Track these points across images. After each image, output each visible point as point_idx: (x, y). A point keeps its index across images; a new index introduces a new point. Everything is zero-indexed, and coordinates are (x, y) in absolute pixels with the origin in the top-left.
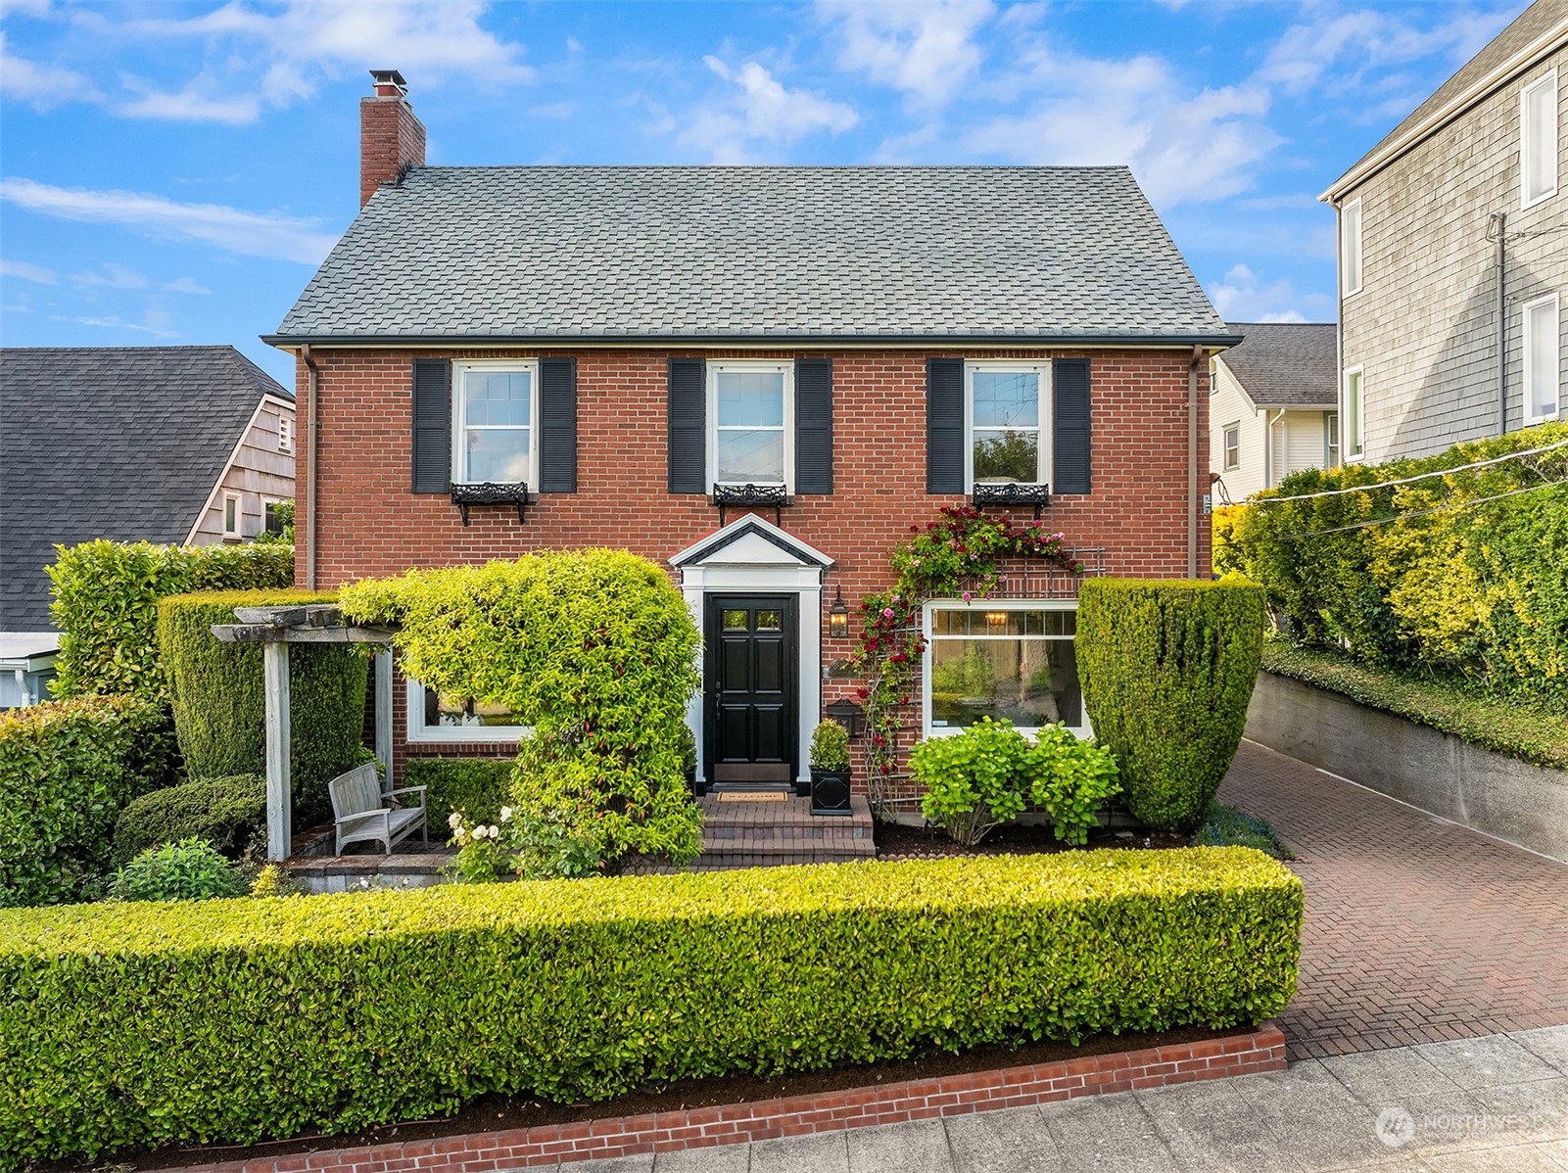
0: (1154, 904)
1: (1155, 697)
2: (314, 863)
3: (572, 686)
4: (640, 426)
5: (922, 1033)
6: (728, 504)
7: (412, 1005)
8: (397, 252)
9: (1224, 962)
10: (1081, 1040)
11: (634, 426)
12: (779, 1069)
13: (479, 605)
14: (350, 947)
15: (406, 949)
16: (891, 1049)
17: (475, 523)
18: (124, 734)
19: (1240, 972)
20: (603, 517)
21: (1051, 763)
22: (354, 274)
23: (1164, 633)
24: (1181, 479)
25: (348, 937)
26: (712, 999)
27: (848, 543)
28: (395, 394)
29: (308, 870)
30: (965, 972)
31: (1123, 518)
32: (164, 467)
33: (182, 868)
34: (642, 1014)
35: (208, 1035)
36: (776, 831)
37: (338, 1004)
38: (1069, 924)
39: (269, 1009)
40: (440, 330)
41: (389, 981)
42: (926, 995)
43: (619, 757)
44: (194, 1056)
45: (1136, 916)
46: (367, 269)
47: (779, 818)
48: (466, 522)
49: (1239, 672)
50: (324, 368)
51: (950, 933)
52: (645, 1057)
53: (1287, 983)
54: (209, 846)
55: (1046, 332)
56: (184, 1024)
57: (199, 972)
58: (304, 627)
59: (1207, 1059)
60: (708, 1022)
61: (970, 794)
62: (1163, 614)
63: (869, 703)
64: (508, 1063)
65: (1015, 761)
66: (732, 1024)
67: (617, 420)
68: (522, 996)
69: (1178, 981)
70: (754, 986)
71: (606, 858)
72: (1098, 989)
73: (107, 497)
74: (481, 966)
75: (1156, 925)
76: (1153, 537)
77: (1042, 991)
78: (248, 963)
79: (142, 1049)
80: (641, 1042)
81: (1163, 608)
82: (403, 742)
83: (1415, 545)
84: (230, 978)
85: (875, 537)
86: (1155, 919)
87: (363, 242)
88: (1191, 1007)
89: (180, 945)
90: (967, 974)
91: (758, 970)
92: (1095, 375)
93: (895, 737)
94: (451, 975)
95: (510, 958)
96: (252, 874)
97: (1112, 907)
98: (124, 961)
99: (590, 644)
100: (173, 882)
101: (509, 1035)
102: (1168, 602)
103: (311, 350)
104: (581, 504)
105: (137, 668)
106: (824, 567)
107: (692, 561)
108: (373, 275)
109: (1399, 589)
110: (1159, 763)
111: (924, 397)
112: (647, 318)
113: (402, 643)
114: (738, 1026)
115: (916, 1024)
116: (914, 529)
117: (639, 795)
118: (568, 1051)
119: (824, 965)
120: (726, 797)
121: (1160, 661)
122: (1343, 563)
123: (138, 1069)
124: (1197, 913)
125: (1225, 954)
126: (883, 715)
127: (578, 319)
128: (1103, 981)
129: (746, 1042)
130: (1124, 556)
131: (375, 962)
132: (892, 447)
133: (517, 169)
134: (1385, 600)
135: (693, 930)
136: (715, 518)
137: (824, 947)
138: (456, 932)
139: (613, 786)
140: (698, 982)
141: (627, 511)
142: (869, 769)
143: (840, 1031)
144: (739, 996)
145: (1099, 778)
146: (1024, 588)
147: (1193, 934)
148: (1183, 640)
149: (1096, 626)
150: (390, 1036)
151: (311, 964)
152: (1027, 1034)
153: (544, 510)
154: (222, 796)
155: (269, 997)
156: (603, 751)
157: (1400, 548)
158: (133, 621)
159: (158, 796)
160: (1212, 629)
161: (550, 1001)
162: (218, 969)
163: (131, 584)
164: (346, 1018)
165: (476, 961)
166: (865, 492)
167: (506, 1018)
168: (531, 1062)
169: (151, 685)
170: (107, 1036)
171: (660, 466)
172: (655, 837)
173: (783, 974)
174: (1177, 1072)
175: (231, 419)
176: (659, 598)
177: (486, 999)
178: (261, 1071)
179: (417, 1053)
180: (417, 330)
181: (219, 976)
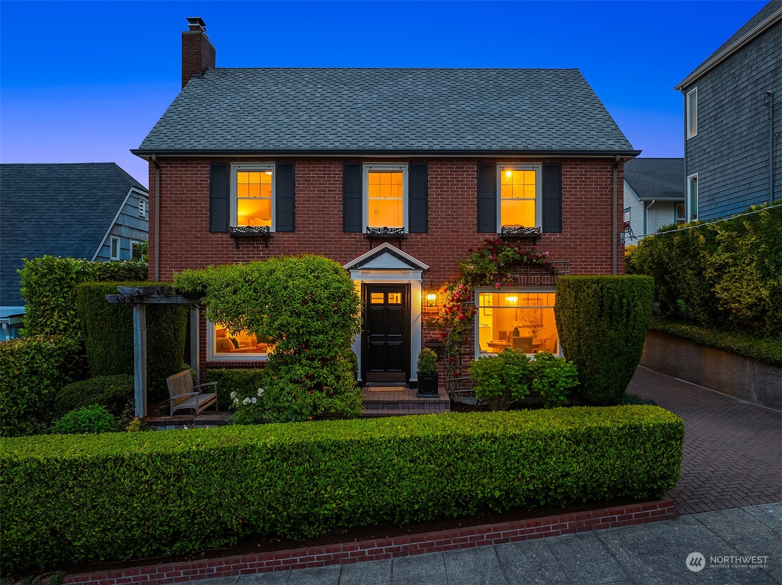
0: (606, 431)
1: (597, 335)
2: (159, 419)
3: (295, 325)
4: (328, 197)
5: (482, 501)
6: (375, 238)
7: (213, 486)
8: (201, 109)
9: (642, 463)
10: (566, 505)
11: (325, 197)
12: (406, 520)
13: (246, 282)
14: (180, 455)
15: (210, 456)
16: (466, 510)
17: (242, 247)
18: (59, 355)
19: (651, 467)
20: (309, 244)
21: (543, 370)
22: (179, 120)
23: (602, 302)
24: (609, 225)
25: (178, 450)
26: (372, 482)
27: (436, 258)
28: (201, 181)
29: (156, 422)
30: (506, 468)
31: (579, 245)
32: (80, 223)
33: (90, 420)
34: (335, 490)
35: (104, 501)
36: (400, 405)
37: (174, 485)
38: (561, 442)
39: (137, 488)
40: (224, 147)
41: (201, 473)
42: (485, 480)
43: (319, 362)
44: (96, 513)
45: (596, 438)
46: (185, 118)
47: (401, 399)
48: (238, 247)
49: (641, 322)
50: (163, 167)
51: (498, 447)
52: (336, 513)
53: (675, 474)
54: (105, 409)
55: (540, 149)
56: (91, 496)
57: (99, 468)
58: (154, 296)
59: (633, 514)
60: (370, 494)
61: (500, 386)
62: (602, 292)
63: (447, 340)
64: (264, 517)
65: (525, 369)
66: (382, 496)
67: (316, 194)
68: (271, 481)
69: (618, 473)
70: (394, 475)
71: (313, 415)
72: (576, 477)
73: (50, 238)
74: (249, 465)
75: (607, 443)
76: (594, 255)
77: (547, 478)
78: (125, 464)
79: (69, 509)
80: (334, 506)
81: (602, 289)
82: (205, 361)
83: (728, 260)
84: (116, 471)
85: (450, 255)
86: (607, 440)
87: (184, 104)
88: (625, 487)
89: (89, 454)
90: (507, 469)
91: (396, 467)
92: (564, 171)
93: (460, 358)
94: (233, 470)
95: (265, 461)
96: (127, 423)
97: (584, 433)
98: (59, 463)
99: (305, 302)
100: (85, 427)
101: (264, 502)
102: (604, 285)
103: (157, 158)
104: (298, 237)
105: (66, 322)
106: (424, 270)
107: (355, 267)
108: (189, 120)
109: (720, 284)
110: (599, 369)
111: (476, 182)
112: (332, 141)
113: (206, 303)
114: (386, 497)
115: (480, 496)
116: (471, 250)
117: (330, 382)
118: (295, 510)
119: (432, 464)
120: (372, 389)
121: (600, 316)
122: (690, 272)
123: (67, 520)
124: (629, 437)
125: (643, 458)
126: (454, 347)
127: (295, 142)
128: (579, 473)
129: (390, 505)
130: (579, 265)
131: (193, 463)
132: (459, 208)
133: (263, 69)
134: (712, 290)
135: (362, 446)
136: (368, 245)
137: (432, 455)
138: (236, 447)
139: (317, 377)
140: (365, 473)
141: (321, 241)
142: (447, 375)
143: (440, 500)
144: (387, 481)
145: (567, 377)
146: (527, 281)
147: (626, 448)
148: (613, 304)
149: (566, 299)
150: (201, 502)
151: (159, 464)
152: (538, 501)
153: (278, 241)
154: (111, 385)
155: (137, 481)
156: (311, 359)
157: (721, 262)
158: (64, 298)
159: (77, 384)
160: (627, 299)
161: (286, 483)
162: (109, 467)
163: (62, 279)
164: (178, 492)
165: (247, 462)
166: (445, 232)
167: (263, 493)
168: (276, 516)
169: (73, 331)
170: (50, 502)
171: (338, 218)
172: (338, 403)
173: (409, 469)
174: (617, 521)
175: (114, 199)
176: (340, 280)
177: (252, 482)
178: (133, 521)
179: (215, 511)
180: (212, 147)
181: (110, 470)
